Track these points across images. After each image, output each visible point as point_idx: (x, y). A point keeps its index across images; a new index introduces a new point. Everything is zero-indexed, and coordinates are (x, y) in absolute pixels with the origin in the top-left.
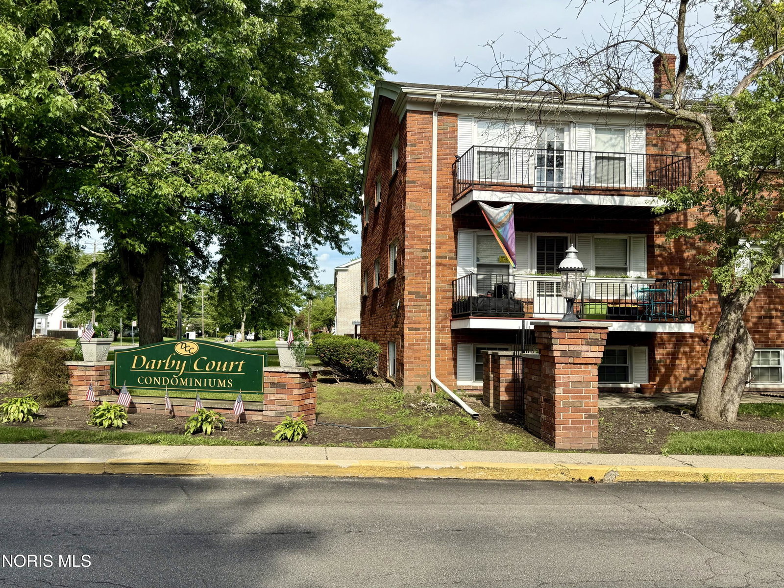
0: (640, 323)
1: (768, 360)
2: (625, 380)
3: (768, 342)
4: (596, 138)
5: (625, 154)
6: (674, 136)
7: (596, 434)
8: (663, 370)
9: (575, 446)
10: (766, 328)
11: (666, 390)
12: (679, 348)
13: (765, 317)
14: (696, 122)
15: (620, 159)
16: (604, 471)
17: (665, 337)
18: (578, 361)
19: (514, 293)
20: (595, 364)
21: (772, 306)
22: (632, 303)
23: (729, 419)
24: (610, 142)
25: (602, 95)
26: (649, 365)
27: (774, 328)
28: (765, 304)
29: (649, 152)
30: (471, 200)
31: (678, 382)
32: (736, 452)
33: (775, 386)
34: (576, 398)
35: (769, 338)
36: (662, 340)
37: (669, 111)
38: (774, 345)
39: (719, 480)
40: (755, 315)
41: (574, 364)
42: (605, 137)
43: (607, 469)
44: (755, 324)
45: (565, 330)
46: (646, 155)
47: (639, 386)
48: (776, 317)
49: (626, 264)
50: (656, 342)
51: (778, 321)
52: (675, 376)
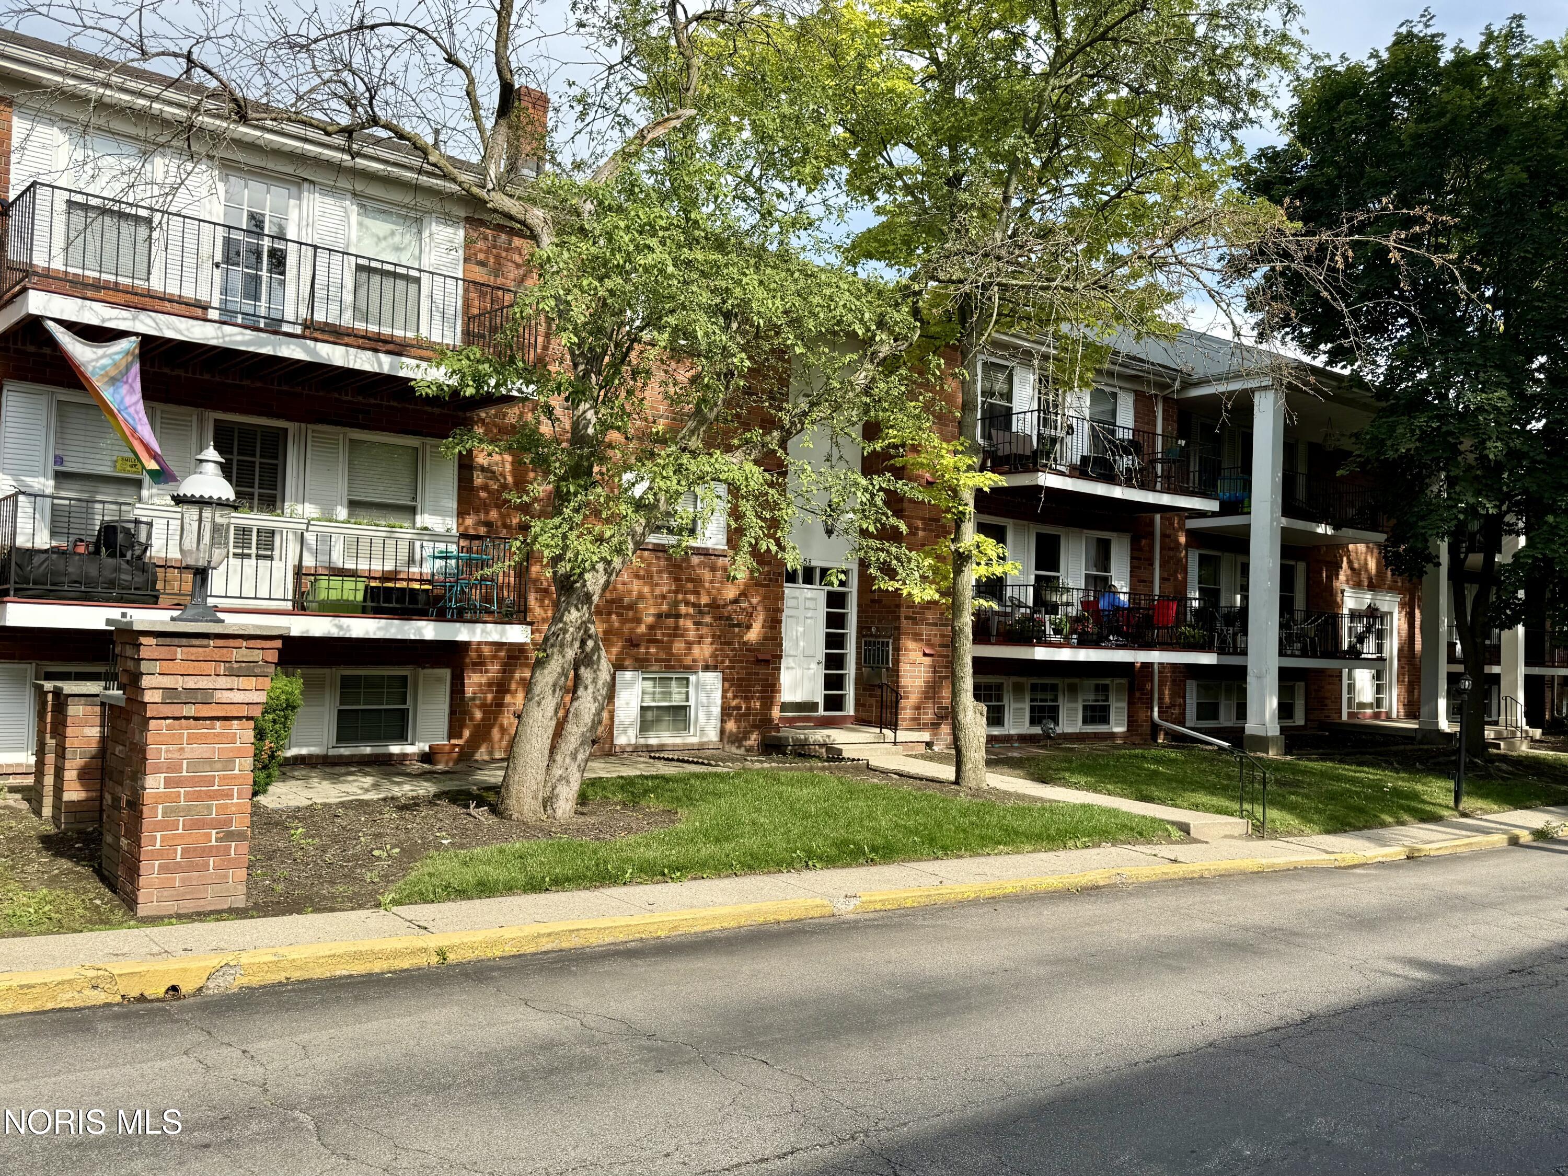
0: (424, 623)
1: (670, 693)
2: (401, 736)
3: (669, 661)
4: (360, 224)
5: (420, 270)
6: (519, 250)
7: (242, 873)
8: (478, 715)
9: (189, 907)
10: (669, 635)
11: (481, 754)
12: (512, 672)
13: (668, 616)
14: (523, 223)
15: (407, 278)
16: (205, 968)
17: (486, 650)
18: (205, 711)
19: (146, 547)
20: (248, 718)
21: (680, 596)
22: (422, 581)
23: (559, 813)
24: (390, 240)
25: (335, 128)
26: (451, 706)
27: (682, 636)
28: (669, 591)
29: (471, 277)
30: (23, 313)
31: (507, 738)
32: (534, 886)
33: (678, 741)
34: (198, 797)
35: (672, 654)
36: (480, 656)
37: (475, 190)
38: (680, 667)
39: (470, 956)
40: (652, 610)
41: (196, 719)
42: (380, 227)
43: (216, 961)
44: (651, 628)
45: (176, 641)
46: (463, 280)
47: (427, 749)
48: (686, 616)
49: (414, 499)
50: (468, 660)
51: (689, 623)
52: (501, 726)
